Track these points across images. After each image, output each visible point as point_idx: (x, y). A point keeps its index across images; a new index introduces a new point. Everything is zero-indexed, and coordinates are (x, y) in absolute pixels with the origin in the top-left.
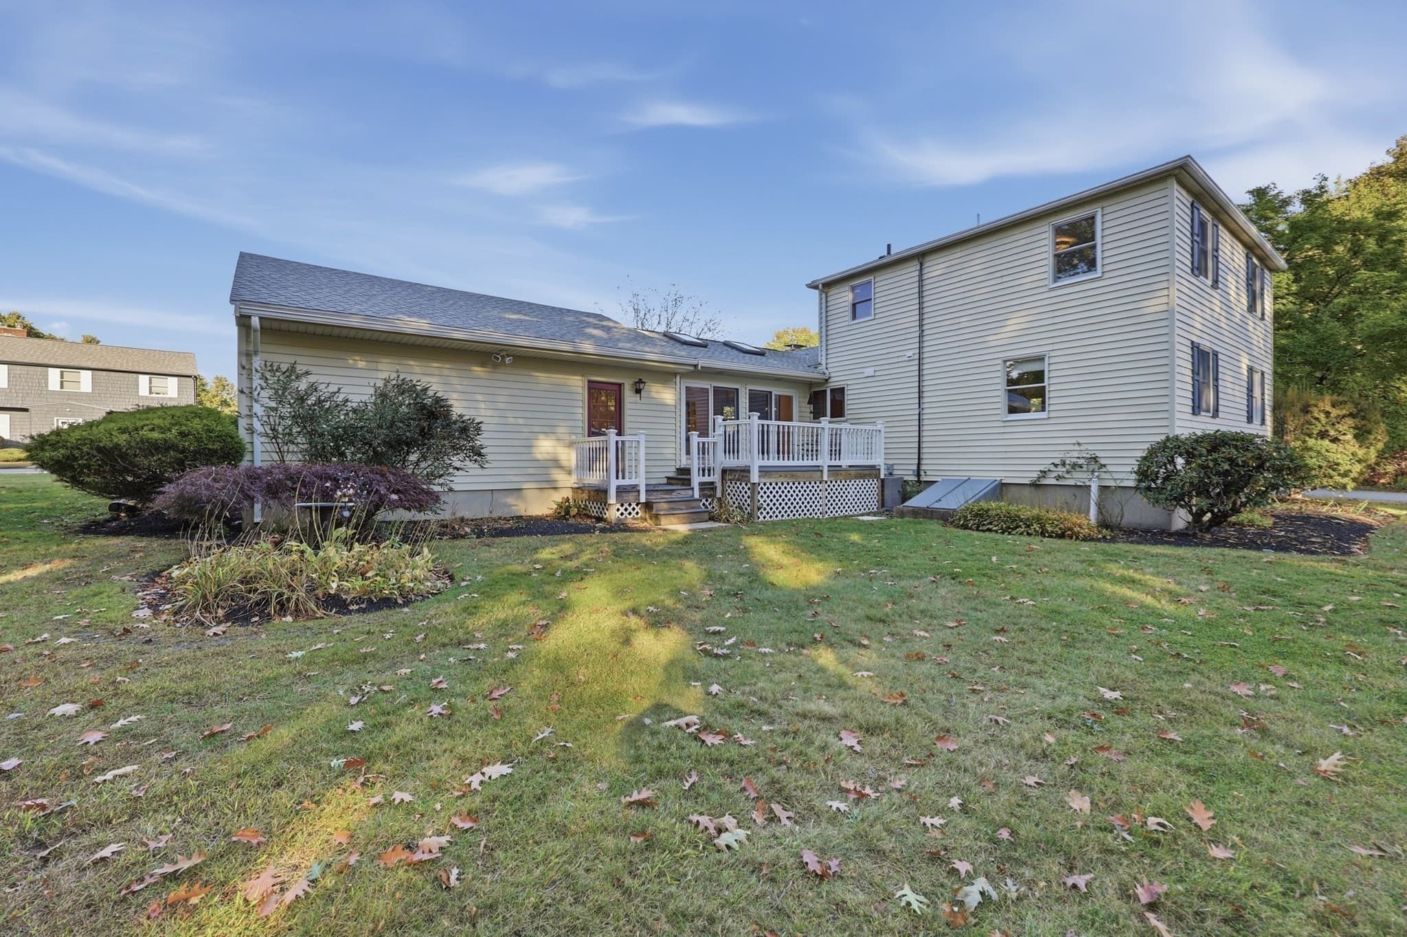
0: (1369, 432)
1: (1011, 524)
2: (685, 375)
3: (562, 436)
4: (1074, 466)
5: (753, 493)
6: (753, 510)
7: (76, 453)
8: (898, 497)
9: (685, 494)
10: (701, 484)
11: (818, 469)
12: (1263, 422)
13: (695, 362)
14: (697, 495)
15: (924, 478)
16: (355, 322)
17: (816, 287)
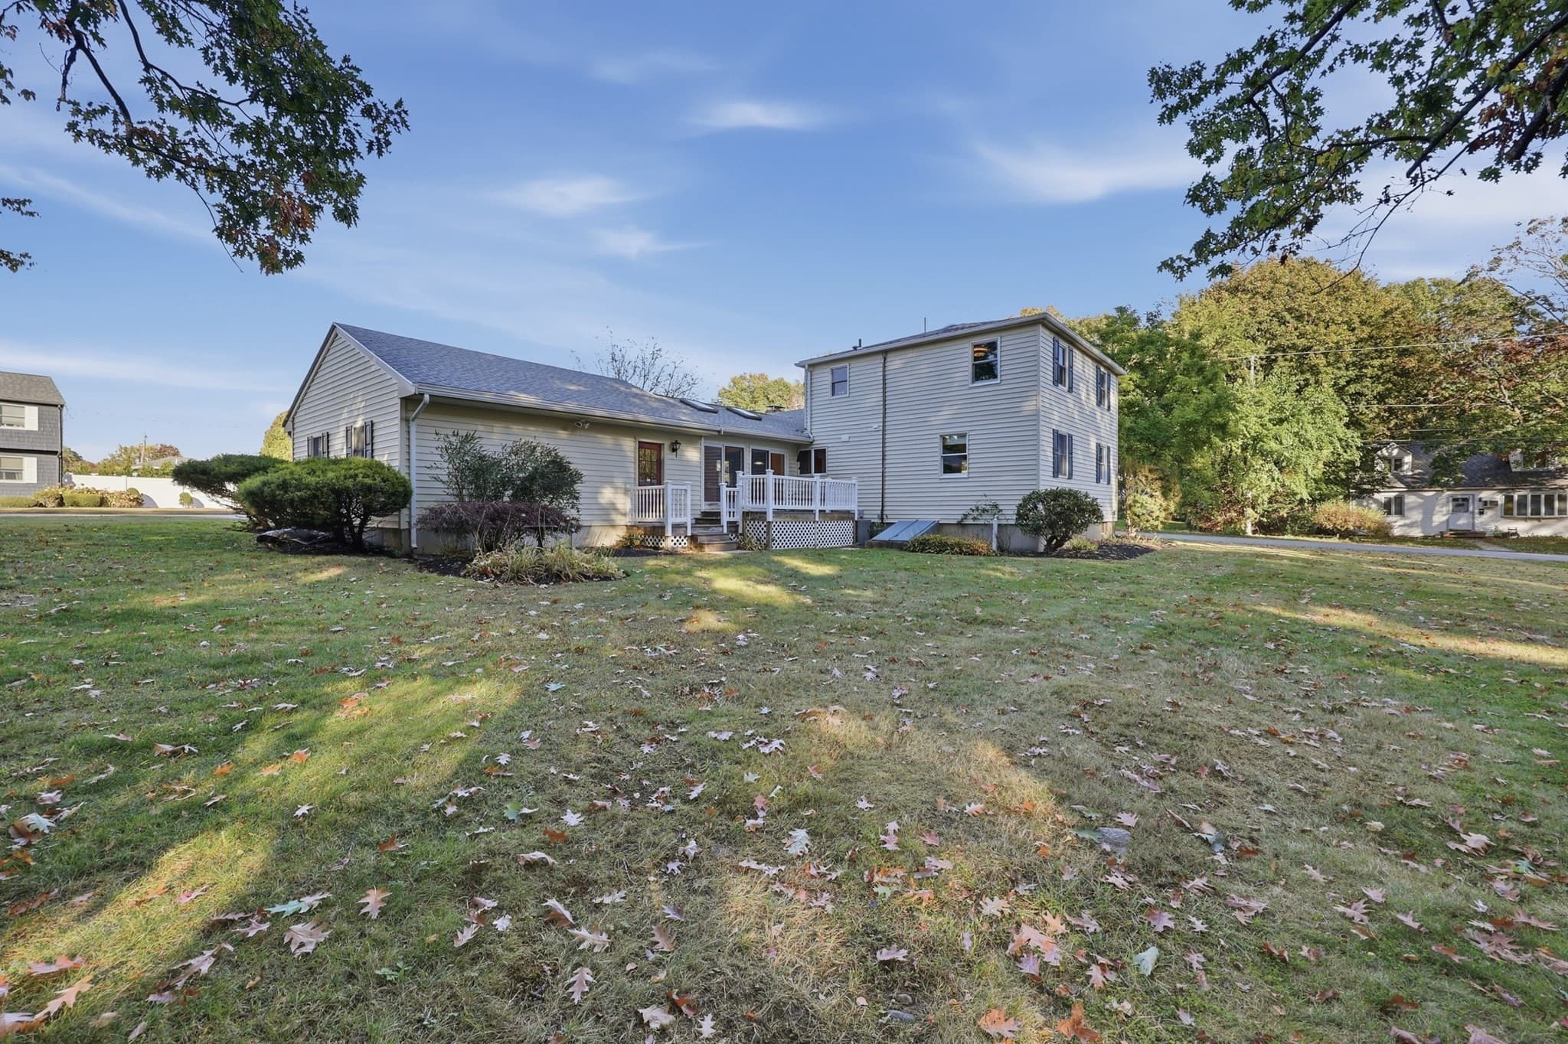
0: (1170, 490)
1: (941, 548)
2: (707, 437)
3: (619, 485)
4: (984, 510)
5: (768, 529)
6: (768, 541)
7: (319, 493)
8: (867, 534)
9: (717, 530)
10: (728, 523)
11: (811, 511)
12: (1109, 482)
13: (718, 429)
14: (725, 531)
15: (886, 521)
16: (488, 397)
17: (803, 367)
